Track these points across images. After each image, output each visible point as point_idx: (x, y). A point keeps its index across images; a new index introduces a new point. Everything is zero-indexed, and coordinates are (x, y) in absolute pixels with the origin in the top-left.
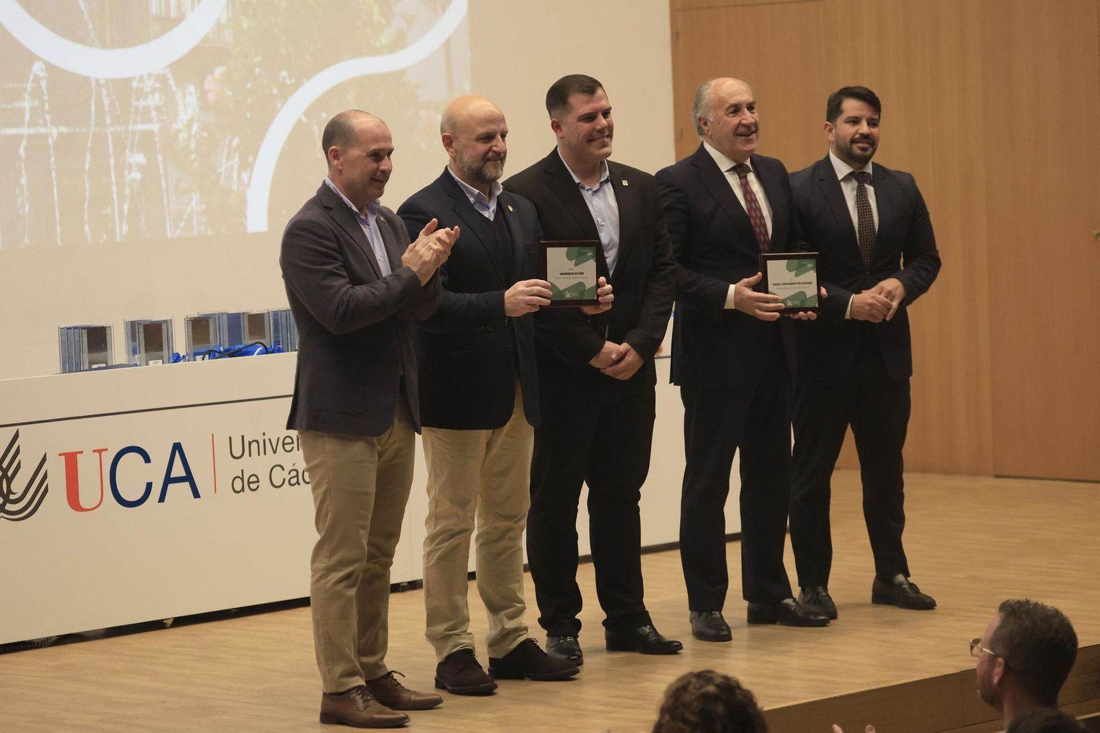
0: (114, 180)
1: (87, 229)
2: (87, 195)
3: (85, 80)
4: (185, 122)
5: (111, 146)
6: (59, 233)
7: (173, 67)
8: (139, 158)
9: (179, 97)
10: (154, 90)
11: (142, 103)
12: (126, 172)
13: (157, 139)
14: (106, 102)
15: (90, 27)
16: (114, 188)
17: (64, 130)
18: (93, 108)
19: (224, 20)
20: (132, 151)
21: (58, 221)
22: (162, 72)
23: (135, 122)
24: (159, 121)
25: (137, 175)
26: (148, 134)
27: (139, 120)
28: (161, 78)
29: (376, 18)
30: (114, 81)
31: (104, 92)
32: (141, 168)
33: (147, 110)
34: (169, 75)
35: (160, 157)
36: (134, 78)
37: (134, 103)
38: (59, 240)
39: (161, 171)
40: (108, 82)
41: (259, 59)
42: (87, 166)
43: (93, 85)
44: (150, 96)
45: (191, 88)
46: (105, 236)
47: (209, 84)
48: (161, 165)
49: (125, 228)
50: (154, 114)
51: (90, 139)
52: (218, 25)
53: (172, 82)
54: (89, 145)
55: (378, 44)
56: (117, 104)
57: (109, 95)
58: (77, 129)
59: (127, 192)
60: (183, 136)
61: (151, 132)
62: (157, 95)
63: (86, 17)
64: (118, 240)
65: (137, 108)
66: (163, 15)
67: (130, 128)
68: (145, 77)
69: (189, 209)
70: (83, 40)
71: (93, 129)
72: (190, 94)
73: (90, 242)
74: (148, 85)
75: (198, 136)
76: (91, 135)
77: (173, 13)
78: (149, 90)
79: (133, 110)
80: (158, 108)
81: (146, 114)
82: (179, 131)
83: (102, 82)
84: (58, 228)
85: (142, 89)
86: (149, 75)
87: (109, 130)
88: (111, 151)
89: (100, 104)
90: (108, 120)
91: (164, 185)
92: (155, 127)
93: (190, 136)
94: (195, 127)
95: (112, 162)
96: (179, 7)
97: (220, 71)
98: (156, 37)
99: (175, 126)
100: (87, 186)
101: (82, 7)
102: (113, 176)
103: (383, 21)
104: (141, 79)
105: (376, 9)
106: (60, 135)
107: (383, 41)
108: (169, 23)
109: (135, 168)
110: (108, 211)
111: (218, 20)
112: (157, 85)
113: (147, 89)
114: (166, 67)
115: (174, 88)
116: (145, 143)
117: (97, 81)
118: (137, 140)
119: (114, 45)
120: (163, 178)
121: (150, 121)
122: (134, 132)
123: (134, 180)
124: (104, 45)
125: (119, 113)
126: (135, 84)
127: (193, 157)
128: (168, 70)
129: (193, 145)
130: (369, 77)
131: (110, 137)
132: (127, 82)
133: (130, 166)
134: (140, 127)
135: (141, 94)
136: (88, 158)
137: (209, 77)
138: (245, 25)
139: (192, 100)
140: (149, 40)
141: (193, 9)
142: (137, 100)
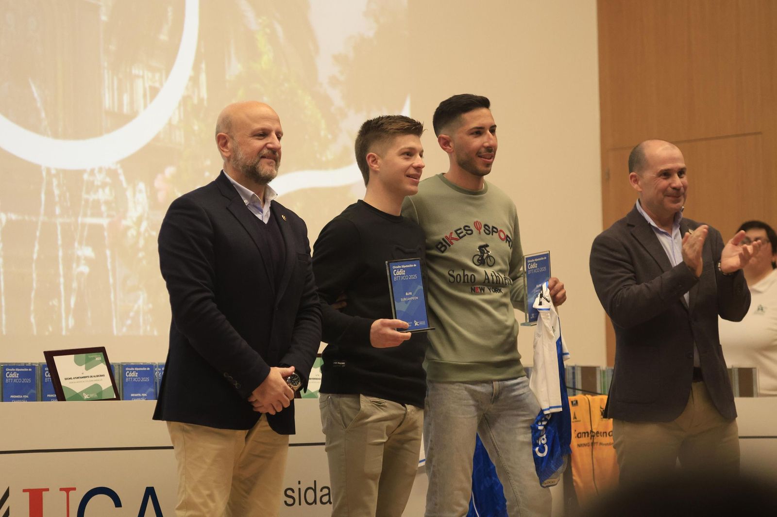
0: (61, 272)
1: (33, 320)
2: (35, 285)
3: (36, 168)
4: (135, 219)
5: (60, 237)
6: (4, 322)
7: (125, 163)
8: (88, 252)
9: (129, 194)
10: (104, 185)
11: (92, 197)
12: (74, 265)
13: (106, 234)
14: (57, 192)
15: (43, 115)
16: (62, 280)
17: (14, 217)
18: (43, 197)
19: (175, 121)
20: (80, 243)
21: (4, 309)
22: (113, 167)
23: (85, 215)
24: (109, 216)
25: (85, 269)
26: (96, 230)
27: (89, 212)
28: (112, 173)
29: (323, 133)
30: (65, 172)
31: (55, 182)
32: (89, 261)
33: (97, 204)
34: (120, 171)
35: (108, 252)
36: (84, 171)
37: (85, 196)
38: (4, 330)
39: (109, 267)
40: (59, 171)
41: (208, 163)
42: (35, 256)
43: (44, 174)
44: (100, 191)
45: (142, 186)
46: (51, 329)
47: (158, 183)
48: (109, 260)
49: (71, 322)
50: (104, 208)
51: (39, 228)
52: (170, 124)
53: (122, 178)
54: (38, 234)
55: (324, 159)
56: (68, 194)
57: (59, 185)
58: (27, 218)
59: (75, 285)
60: (132, 232)
61: (100, 227)
62: (107, 190)
63: (39, 104)
64: (64, 333)
65: (87, 201)
66: (116, 110)
67: (80, 220)
68: (96, 171)
69: (136, 307)
70: (35, 128)
71: (42, 218)
72: (141, 191)
73: (35, 332)
74: (99, 178)
75: (147, 235)
76: (40, 224)
77: (126, 109)
78: (99, 183)
79: (83, 203)
80: (107, 203)
81: (95, 208)
82: (128, 228)
83: (53, 172)
84: (4, 316)
85: (93, 182)
86: (100, 170)
87: (59, 221)
88: (60, 242)
89: (50, 194)
90: (58, 211)
91: (111, 280)
92: (104, 222)
93: (139, 233)
94: (144, 225)
95: (60, 254)
96: (132, 102)
97: (170, 171)
98: (108, 131)
99: (125, 223)
100: (34, 276)
101: (36, 95)
102: (61, 267)
103: (330, 136)
104: (92, 172)
105: (323, 124)
106: (9, 221)
107: (329, 156)
108: (121, 119)
109: (83, 262)
110: (55, 302)
111: (170, 120)
112: (108, 180)
113: (97, 183)
114: (117, 163)
115: (125, 184)
116: (94, 236)
117: (48, 170)
118: (85, 234)
119: (66, 136)
120: (110, 273)
121: (99, 214)
122: (83, 225)
123: (82, 273)
124: (56, 135)
125: (69, 204)
126: (86, 177)
127: (141, 255)
128: (119, 166)
129: (142, 243)
130: (314, 190)
131: (59, 228)
132: (79, 173)
133: (79, 258)
134: (90, 220)
135: (91, 187)
136: (37, 248)
137: (160, 176)
138: (196, 128)
139: (142, 197)
140: (101, 134)
141: (145, 106)
142: (88, 193)
